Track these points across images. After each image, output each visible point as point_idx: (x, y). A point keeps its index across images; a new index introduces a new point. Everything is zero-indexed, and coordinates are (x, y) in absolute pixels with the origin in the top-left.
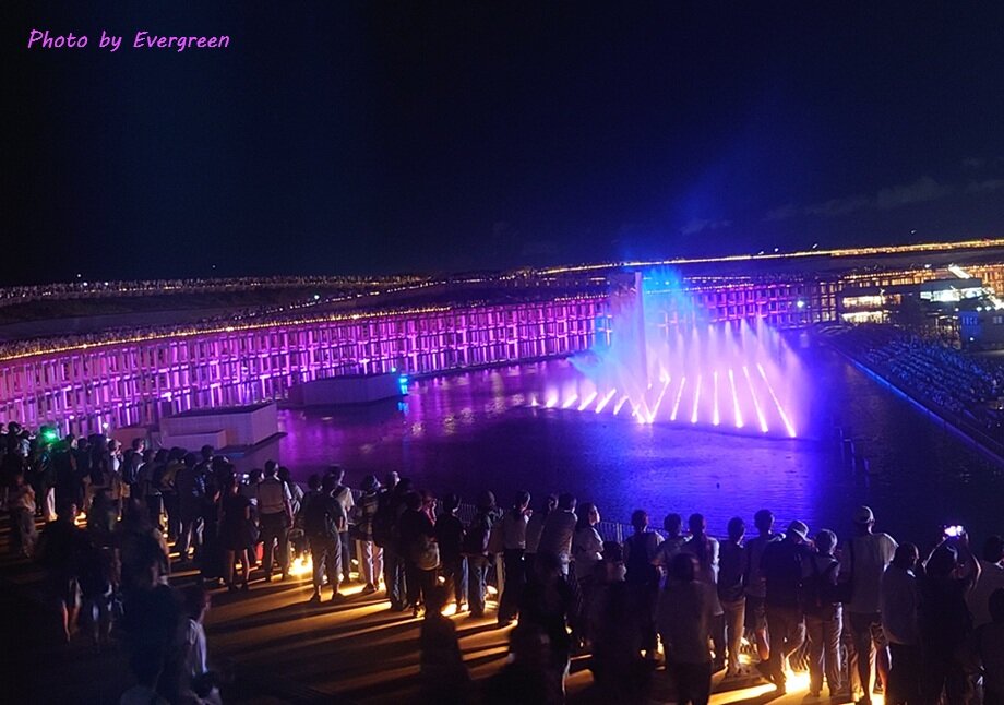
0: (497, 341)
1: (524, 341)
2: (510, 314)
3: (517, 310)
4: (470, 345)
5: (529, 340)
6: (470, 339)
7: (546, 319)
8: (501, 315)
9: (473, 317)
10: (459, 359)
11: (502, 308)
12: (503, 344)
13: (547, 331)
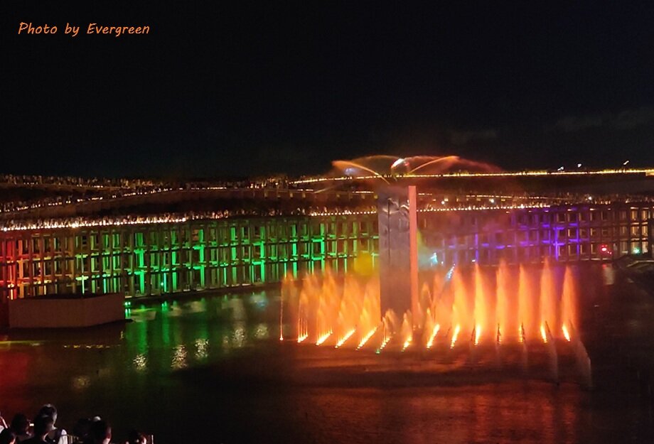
0: (241, 261)
1: (273, 262)
2: (257, 229)
3: (265, 225)
5: (278, 262)
6: (208, 257)
7: (300, 238)
8: (246, 230)
9: (213, 232)
11: (247, 221)
12: (247, 265)
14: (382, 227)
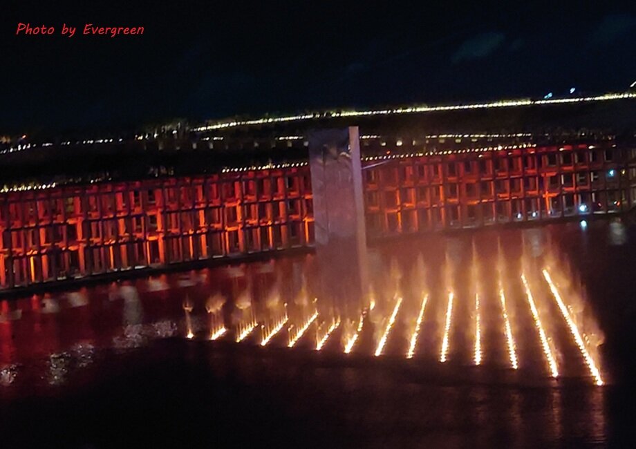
0: (131, 236)
1: (174, 236)
2: (151, 193)
3: (161, 187)
4: (89, 242)
5: (181, 235)
6: (87, 233)
7: (208, 202)
8: (136, 194)
9: (92, 200)
10: (70, 266)
11: (137, 183)
12: (141, 242)
13: (210, 220)
14: (316, 182)
